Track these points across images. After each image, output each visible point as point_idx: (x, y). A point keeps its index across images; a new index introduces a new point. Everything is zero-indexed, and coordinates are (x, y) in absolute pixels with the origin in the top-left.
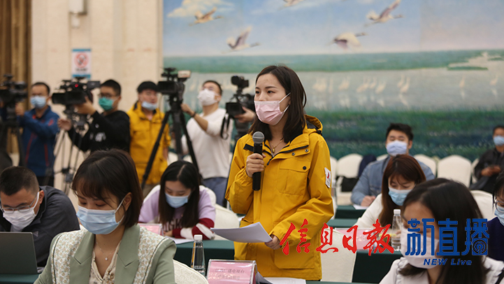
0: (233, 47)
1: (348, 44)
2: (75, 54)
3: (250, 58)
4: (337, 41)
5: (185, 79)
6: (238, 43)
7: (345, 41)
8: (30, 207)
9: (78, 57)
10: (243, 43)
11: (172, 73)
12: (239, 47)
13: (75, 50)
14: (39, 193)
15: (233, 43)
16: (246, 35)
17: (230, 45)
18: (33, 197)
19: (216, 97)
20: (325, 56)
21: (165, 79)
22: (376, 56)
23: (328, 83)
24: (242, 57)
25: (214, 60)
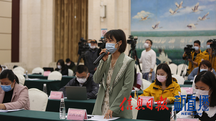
0: (154, 28)
1: (192, 27)
2: (102, 31)
3: (159, 32)
4: (188, 26)
5: (137, 39)
6: (155, 27)
7: (191, 26)
8: (85, 78)
9: (103, 31)
10: (157, 27)
11: (132, 37)
12: (156, 28)
13: (102, 29)
14: (88, 74)
15: (154, 27)
16: (158, 24)
17: (153, 28)
18: (86, 75)
19: (149, 46)
20: (184, 31)
21: (130, 39)
22: (201, 31)
23: (185, 40)
24: (157, 32)
25: (147, 33)
